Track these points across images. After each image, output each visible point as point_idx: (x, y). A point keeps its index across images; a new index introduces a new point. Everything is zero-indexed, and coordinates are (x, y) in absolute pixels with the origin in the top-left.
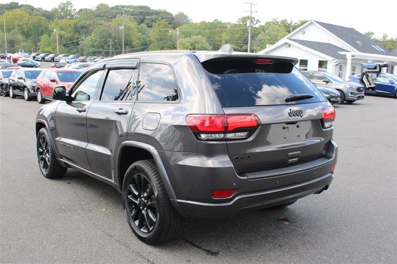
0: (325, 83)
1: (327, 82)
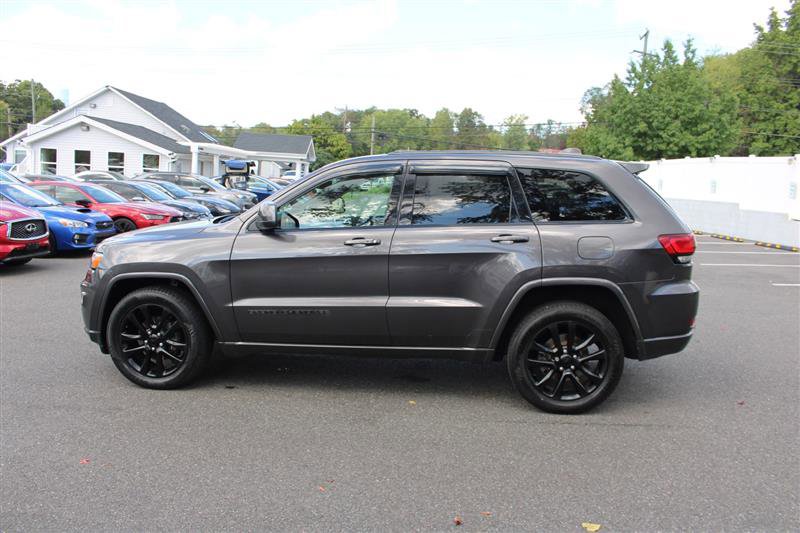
0: (202, 192)
1: (206, 190)
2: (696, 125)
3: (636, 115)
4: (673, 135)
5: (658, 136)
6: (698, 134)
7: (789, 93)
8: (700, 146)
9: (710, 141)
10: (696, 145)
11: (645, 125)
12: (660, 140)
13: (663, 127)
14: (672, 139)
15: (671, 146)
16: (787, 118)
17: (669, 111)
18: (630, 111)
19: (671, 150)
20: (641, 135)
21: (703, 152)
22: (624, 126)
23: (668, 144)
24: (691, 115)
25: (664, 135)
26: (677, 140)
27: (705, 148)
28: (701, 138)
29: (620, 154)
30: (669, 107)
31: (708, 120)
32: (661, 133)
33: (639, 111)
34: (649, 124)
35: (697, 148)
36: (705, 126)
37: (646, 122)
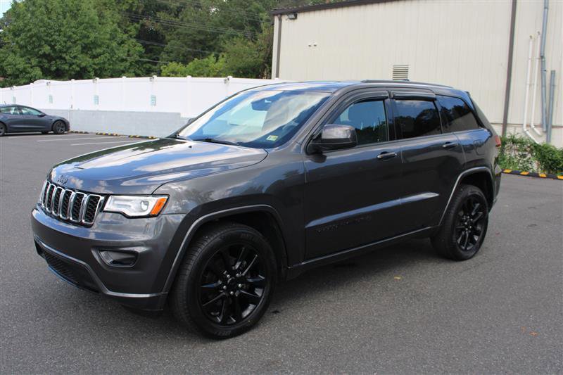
2: (90, 49)
3: (39, 39)
4: (75, 57)
5: (61, 58)
6: (94, 57)
7: (128, 27)
8: (97, 67)
9: (104, 63)
10: (94, 66)
11: (49, 48)
12: (63, 61)
13: (65, 50)
14: (74, 61)
15: (74, 66)
16: (129, 45)
17: (70, 37)
18: (35, 35)
19: (73, 70)
20: (45, 56)
21: (99, 72)
22: (29, 48)
23: (71, 65)
24: (86, 41)
25: (67, 57)
26: (78, 62)
27: (100, 69)
28: (96, 61)
29: (28, 73)
30: (70, 33)
31: (100, 46)
32: (64, 55)
33: (42, 34)
34: (52, 47)
35: (94, 69)
36: (99, 50)
37: (50, 45)
